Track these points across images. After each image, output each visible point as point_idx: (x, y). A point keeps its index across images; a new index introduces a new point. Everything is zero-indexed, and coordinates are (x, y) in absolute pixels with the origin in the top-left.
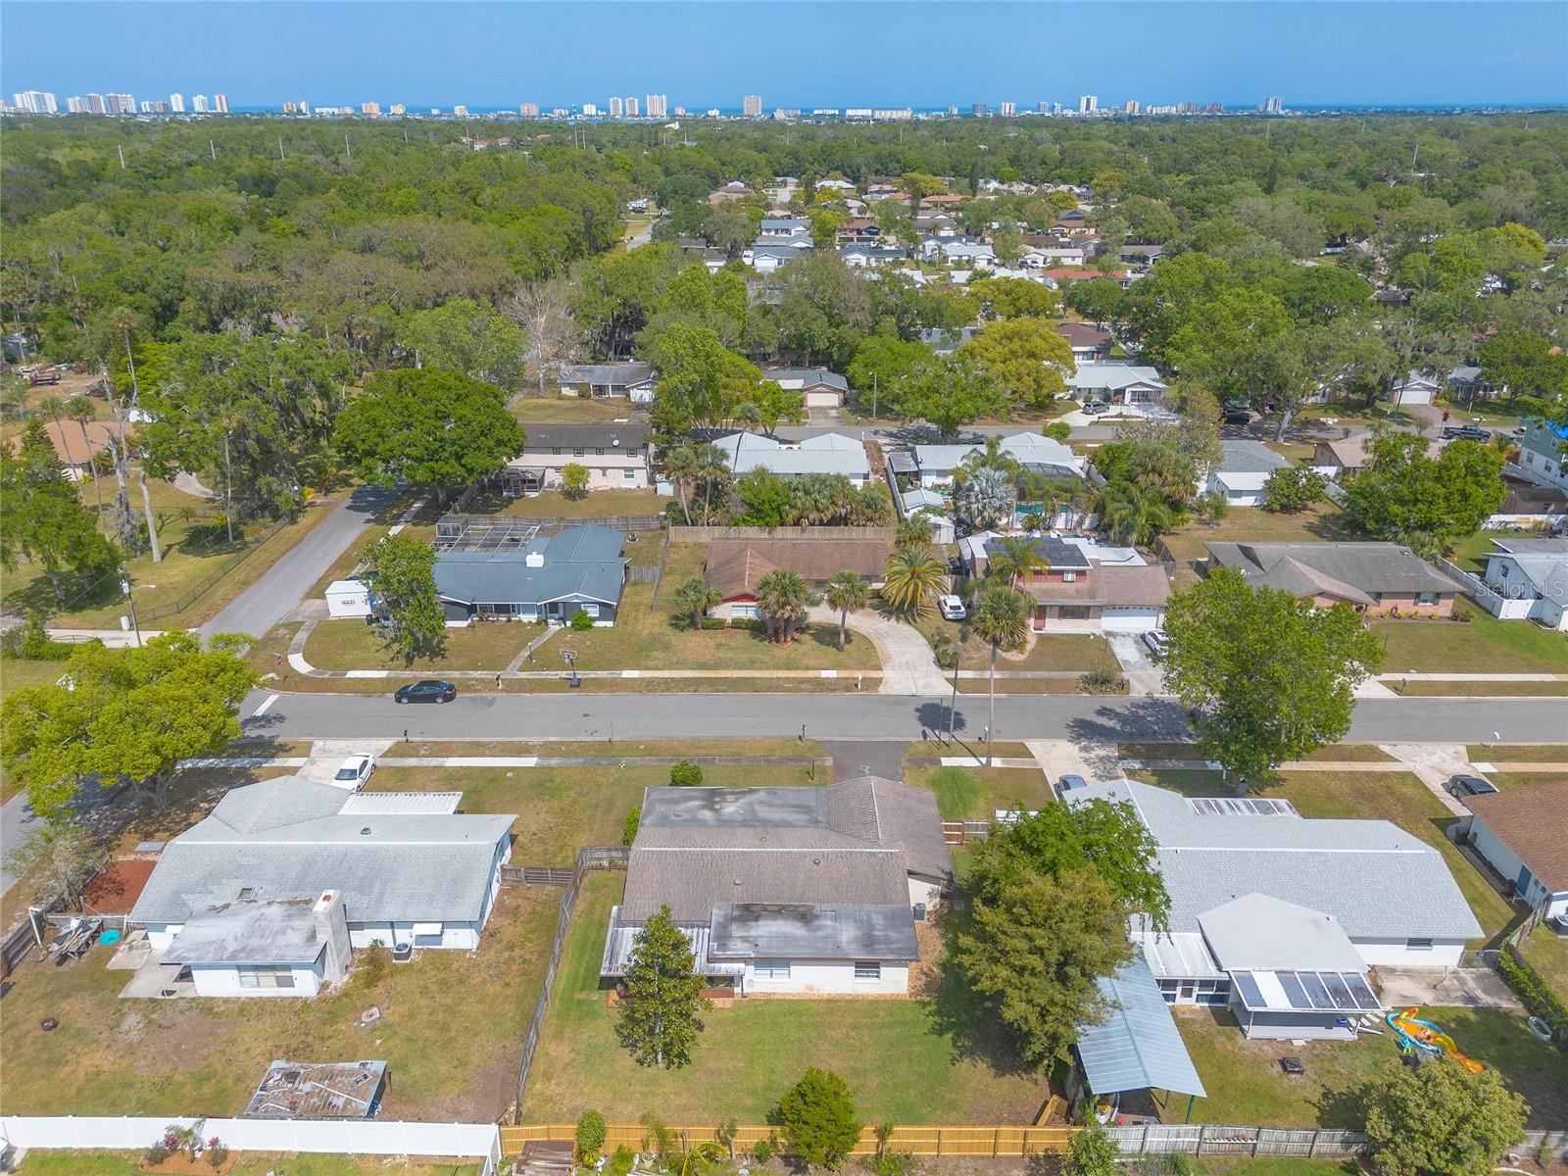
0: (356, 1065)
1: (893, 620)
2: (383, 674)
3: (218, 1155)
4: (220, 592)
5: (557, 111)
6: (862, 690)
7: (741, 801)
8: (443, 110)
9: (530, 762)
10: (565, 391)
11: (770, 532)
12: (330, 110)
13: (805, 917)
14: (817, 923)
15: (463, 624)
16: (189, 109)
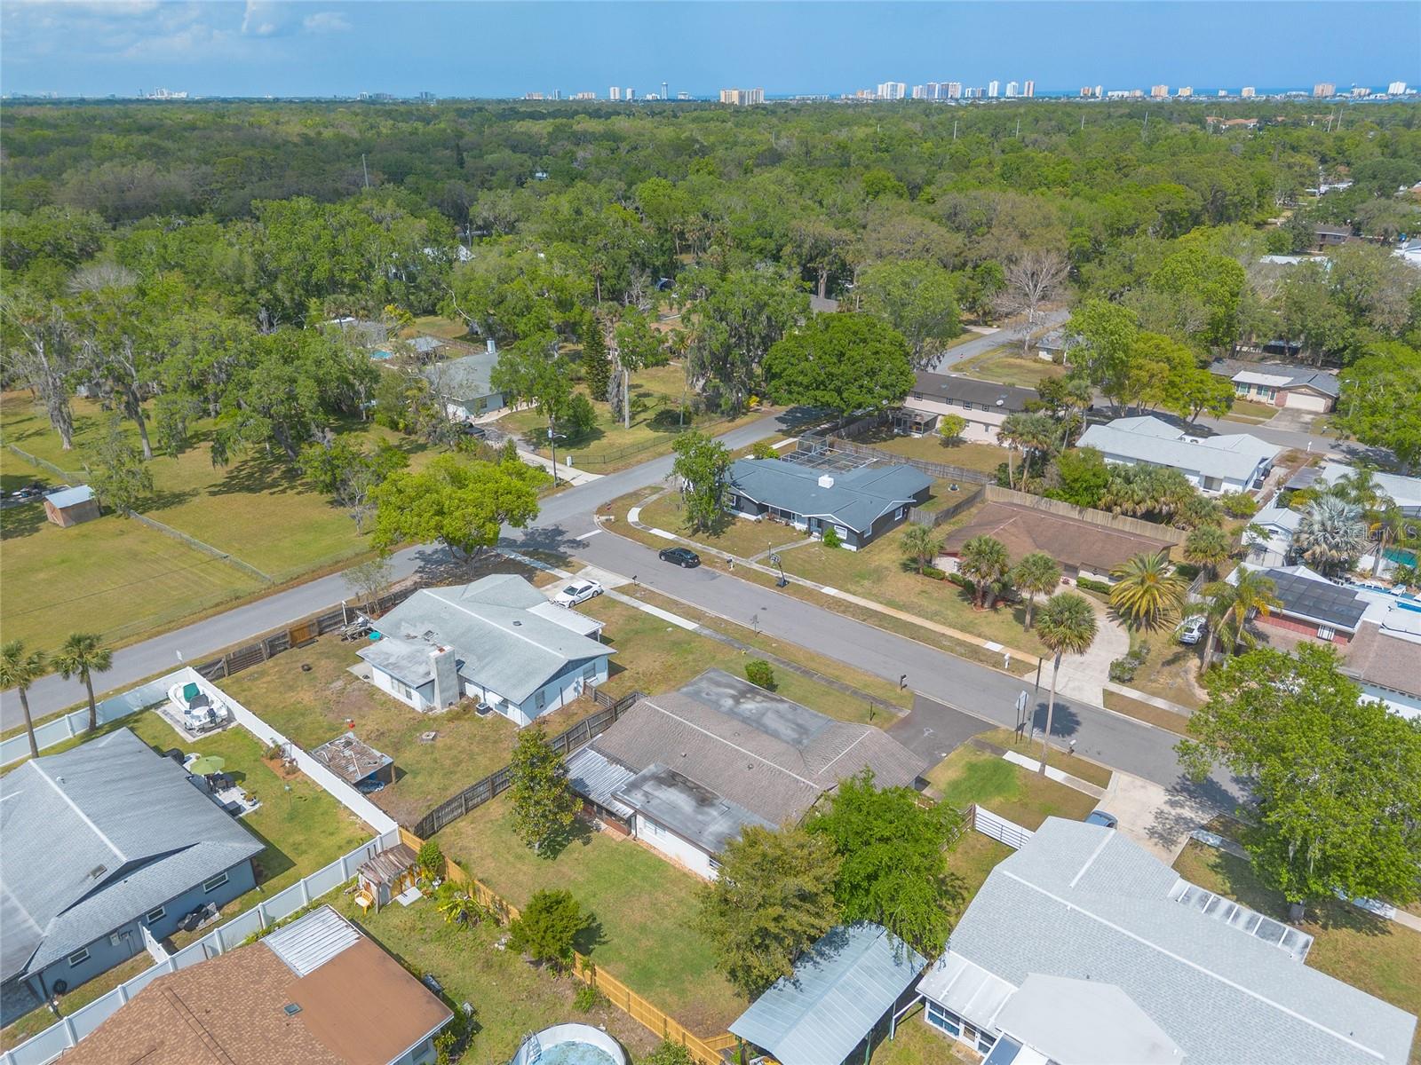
0: (378, 754)
1: (1117, 622)
2: (671, 536)
3: (294, 770)
4: (643, 456)
5: (1356, 91)
6: (1008, 670)
7: (764, 704)
8: (1230, 92)
9: (690, 625)
10: (1043, 355)
11: (1080, 512)
12: (1120, 93)
13: (704, 799)
14: (706, 809)
15: (753, 518)
16: (1002, 92)
